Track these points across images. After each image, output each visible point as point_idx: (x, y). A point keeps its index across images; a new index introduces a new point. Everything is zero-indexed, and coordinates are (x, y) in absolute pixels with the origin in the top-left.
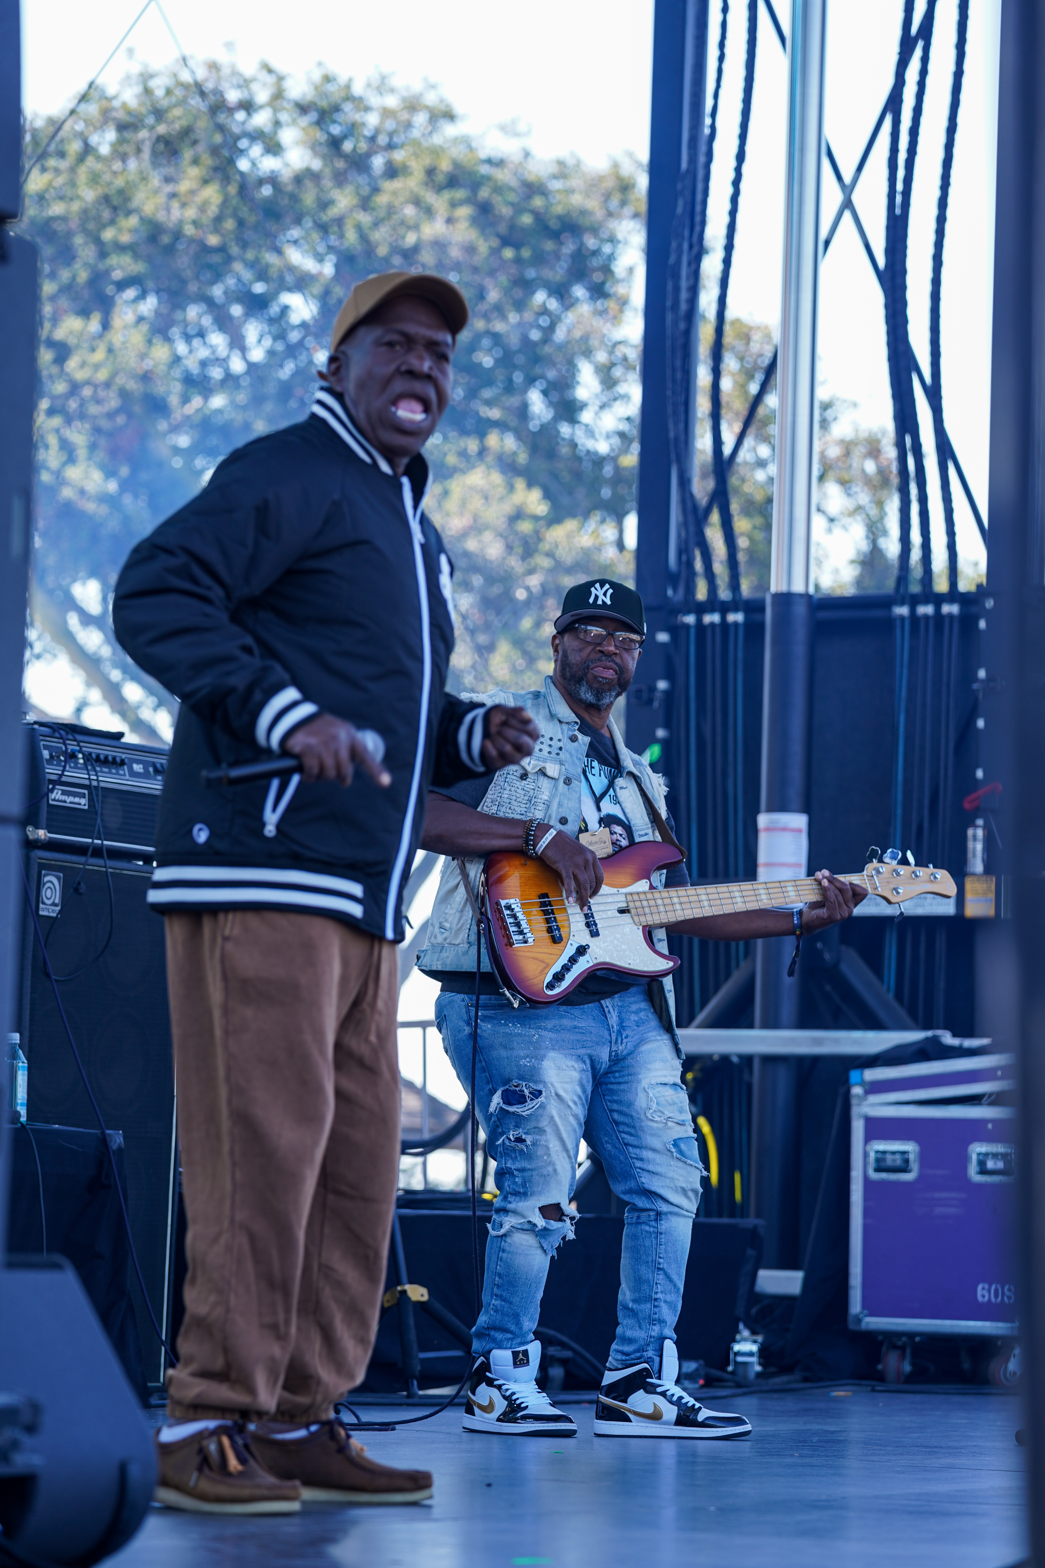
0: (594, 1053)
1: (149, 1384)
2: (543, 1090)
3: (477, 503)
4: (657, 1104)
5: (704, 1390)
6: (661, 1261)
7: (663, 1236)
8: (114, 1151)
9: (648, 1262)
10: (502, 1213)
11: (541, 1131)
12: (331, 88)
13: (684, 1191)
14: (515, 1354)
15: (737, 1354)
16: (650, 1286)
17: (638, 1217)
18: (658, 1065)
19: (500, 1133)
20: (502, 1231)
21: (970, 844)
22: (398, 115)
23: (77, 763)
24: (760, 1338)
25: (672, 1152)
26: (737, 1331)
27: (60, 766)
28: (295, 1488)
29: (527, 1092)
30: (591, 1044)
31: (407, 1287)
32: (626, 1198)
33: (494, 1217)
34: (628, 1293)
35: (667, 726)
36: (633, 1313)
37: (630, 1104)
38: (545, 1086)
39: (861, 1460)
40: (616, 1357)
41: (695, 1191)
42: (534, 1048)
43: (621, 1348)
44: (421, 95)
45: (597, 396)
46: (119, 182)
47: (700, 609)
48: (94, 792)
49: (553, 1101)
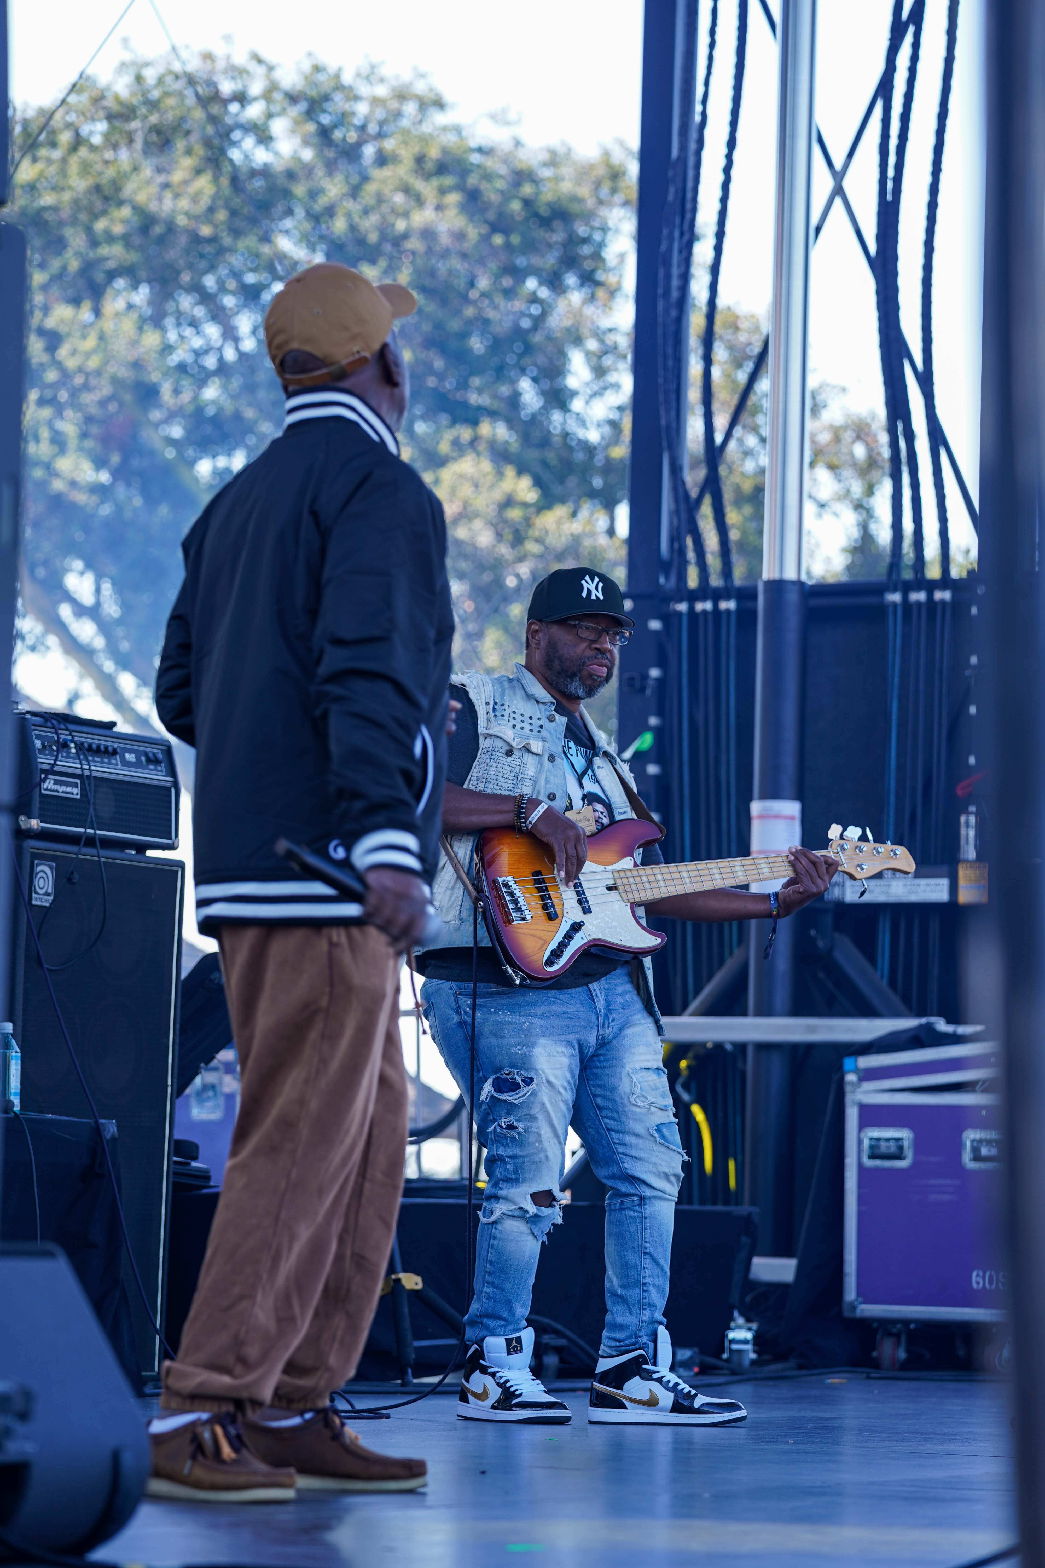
0: (582, 1038)
1: (144, 1373)
2: (535, 1077)
3: (466, 490)
4: (641, 1089)
5: (699, 1378)
6: (647, 1245)
7: (648, 1220)
8: (107, 1141)
9: (634, 1247)
10: (493, 1200)
11: (533, 1118)
12: (321, 77)
13: (666, 1176)
14: (509, 1341)
15: (732, 1341)
16: (637, 1271)
17: (622, 1203)
18: (642, 1049)
19: (491, 1120)
20: (493, 1218)
21: (963, 831)
22: (388, 103)
23: (69, 753)
24: (754, 1326)
25: (655, 1137)
26: (732, 1318)
27: (52, 755)
28: (290, 1475)
29: (519, 1080)
30: (579, 1029)
31: (402, 1275)
32: (609, 1183)
33: (484, 1204)
34: (615, 1280)
35: (660, 714)
36: (623, 1300)
37: (614, 1089)
38: (537, 1073)
39: (857, 1447)
40: (609, 1344)
41: (676, 1176)
42: (525, 1035)
43: (613, 1335)
44: (411, 84)
45: (587, 384)
46: (110, 173)
47: (693, 597)
48: (86, 781)
49: (544, 1088)
